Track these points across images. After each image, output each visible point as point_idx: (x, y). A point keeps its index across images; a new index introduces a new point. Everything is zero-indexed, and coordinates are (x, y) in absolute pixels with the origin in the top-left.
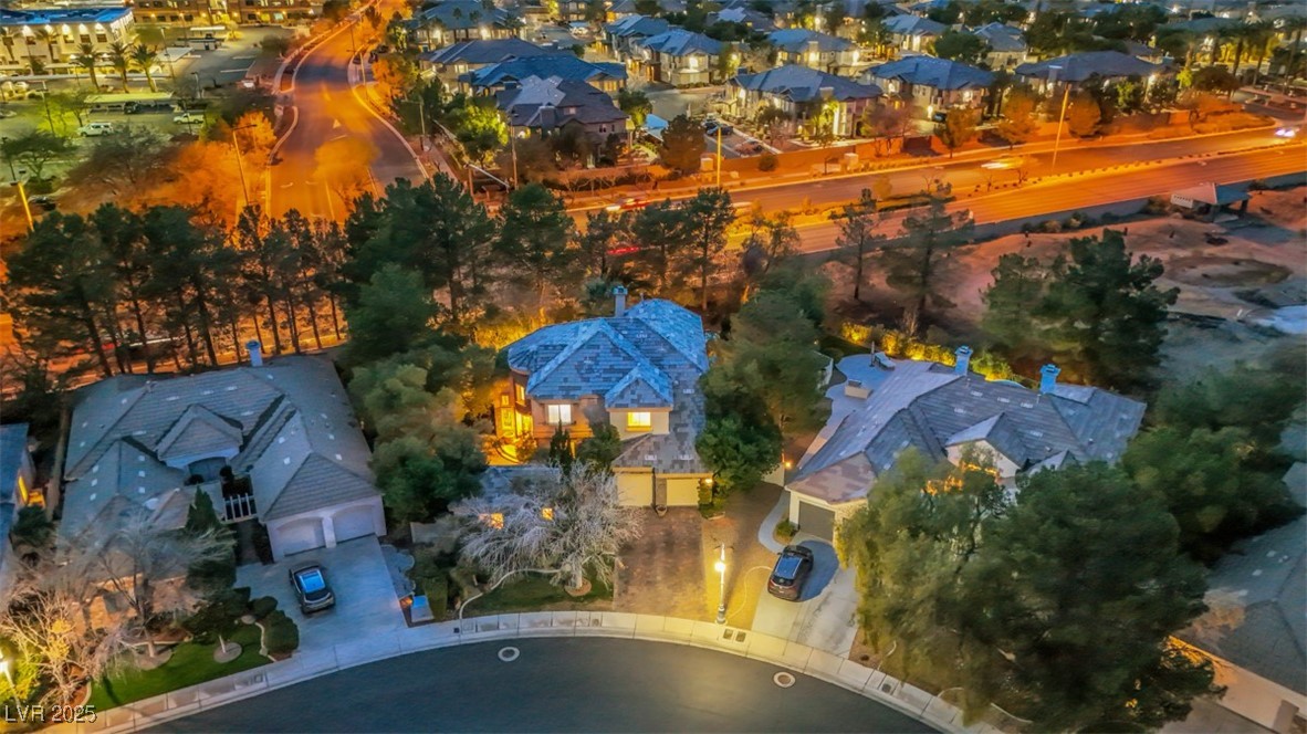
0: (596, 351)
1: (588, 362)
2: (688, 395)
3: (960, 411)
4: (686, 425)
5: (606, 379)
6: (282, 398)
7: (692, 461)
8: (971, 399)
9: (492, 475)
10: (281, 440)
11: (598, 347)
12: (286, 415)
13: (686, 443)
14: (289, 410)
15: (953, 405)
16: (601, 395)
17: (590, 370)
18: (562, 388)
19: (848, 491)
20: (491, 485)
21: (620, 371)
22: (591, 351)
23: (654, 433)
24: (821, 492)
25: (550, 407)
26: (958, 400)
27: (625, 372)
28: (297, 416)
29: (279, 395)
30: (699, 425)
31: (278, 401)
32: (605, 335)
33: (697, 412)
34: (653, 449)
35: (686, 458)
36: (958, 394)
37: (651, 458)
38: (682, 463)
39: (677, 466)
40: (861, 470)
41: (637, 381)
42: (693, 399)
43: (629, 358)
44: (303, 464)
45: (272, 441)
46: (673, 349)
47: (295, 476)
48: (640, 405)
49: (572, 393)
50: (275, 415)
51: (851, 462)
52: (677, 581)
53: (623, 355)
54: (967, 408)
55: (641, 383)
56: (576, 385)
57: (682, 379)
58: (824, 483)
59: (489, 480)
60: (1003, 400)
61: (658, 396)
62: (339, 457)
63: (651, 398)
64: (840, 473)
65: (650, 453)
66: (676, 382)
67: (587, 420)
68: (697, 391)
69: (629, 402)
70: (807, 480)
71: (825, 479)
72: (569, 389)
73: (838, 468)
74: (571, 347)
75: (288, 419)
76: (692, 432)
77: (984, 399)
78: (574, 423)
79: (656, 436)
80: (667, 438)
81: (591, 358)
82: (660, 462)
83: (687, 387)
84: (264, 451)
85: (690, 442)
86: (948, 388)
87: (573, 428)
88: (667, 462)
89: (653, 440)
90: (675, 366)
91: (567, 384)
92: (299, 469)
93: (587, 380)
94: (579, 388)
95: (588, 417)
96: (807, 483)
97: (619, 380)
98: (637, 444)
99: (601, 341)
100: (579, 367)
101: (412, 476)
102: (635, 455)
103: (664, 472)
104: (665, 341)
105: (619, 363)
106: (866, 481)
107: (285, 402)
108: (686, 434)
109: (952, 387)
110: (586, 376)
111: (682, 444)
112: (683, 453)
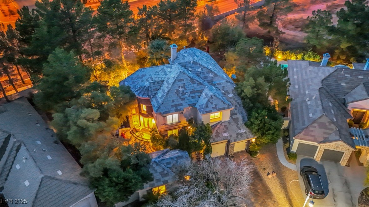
0: (183, 82)
1: (181, 89)
2: (231, 98)
3: (343, 84)
4: (236, 114)
5: (193, 97)
6: (9, 136)
7: (245, 133)
8: (346, 78)
9: (154, 166)
10: (18, 167)
11: (183, 80)
12: (15, 148)
13: (239, 123)
14: (17, 144)
15: (339, 82)
16: (193, 106)
17: (184, 94)
18: (173, 106)
19: (326, 136)
20: (156, 171)
21: (198, 91)
22: (180, 83)
23: (223, 121)
24: (312, 138)
25: (168, 117)
26: (341, 79)
27: (201, 92)
28: (23, 148)
29: (6, 135)
30: (241, 113)
31: (7, 140)
32: (184, 73)
33: (238, 106)
34: (225, 129)
35: (242, 131)
36: (339, 76)
37: (225, 135)
38: (241, 134)
39: (239, 136)
40: (327, 124)
41: (212, 97)
42: (234, 99)
43: (200, 84)
44: (40, 186)
45: (11, 168)
46: (216, 75)
47: (37, 195)
48: (217, 109)
49: (179, 108)
50: (8, 148)
51: (320, 120)
52: (262, 199)
53: (197, 82)
54: (346, 83)
55: (214, 97)
56: (179, 103)
57: (225, 90)
58: (312, 134)
59: (154, 169)
60: (360, 77)
61: (224, 103)
62: (60, 173)
63: (221, 105)
64: (317, 127)
65: (225, 132)
66: (223, 92)
67: (186, 119)
68: (234, 95)
69: (212, 109)
70: (303, 133)
71: (312, 131)
72: (176, 106)
73: (315, 125)
74: (167, 82)
75: (17, 150)
76: (239, 116)
77: (351, 78)
78: (180, 122)
79: (224, 122)
80: (229, 123)
81: (182, 87)
82: (231, 136)
83: (229, 94)
84: (8, 175)
85: (241, 122)
86: (333, 74)
87: (179, 124)
88: (234, 135)
89: (223, 124)
90: (220, 84)
91: (175, 103)
92: (38, 190)
93: (184, 99)
94: (181, 105)
95: (185, 117)
96: (304, 135)
97: (199, 96)
98: (216, 128)
99: (183, 77)
100: (177, 92)
101: (117, 184)
102: (218, 134)
103: (235, 141)
104: (210, 71)
105: (196, 87)
106: (332, 129)
107: (12, 140)
108: (237, 118)
109: (335, 74)
110: (182, 97)
111: (238, 124)
112: (240, 129)
